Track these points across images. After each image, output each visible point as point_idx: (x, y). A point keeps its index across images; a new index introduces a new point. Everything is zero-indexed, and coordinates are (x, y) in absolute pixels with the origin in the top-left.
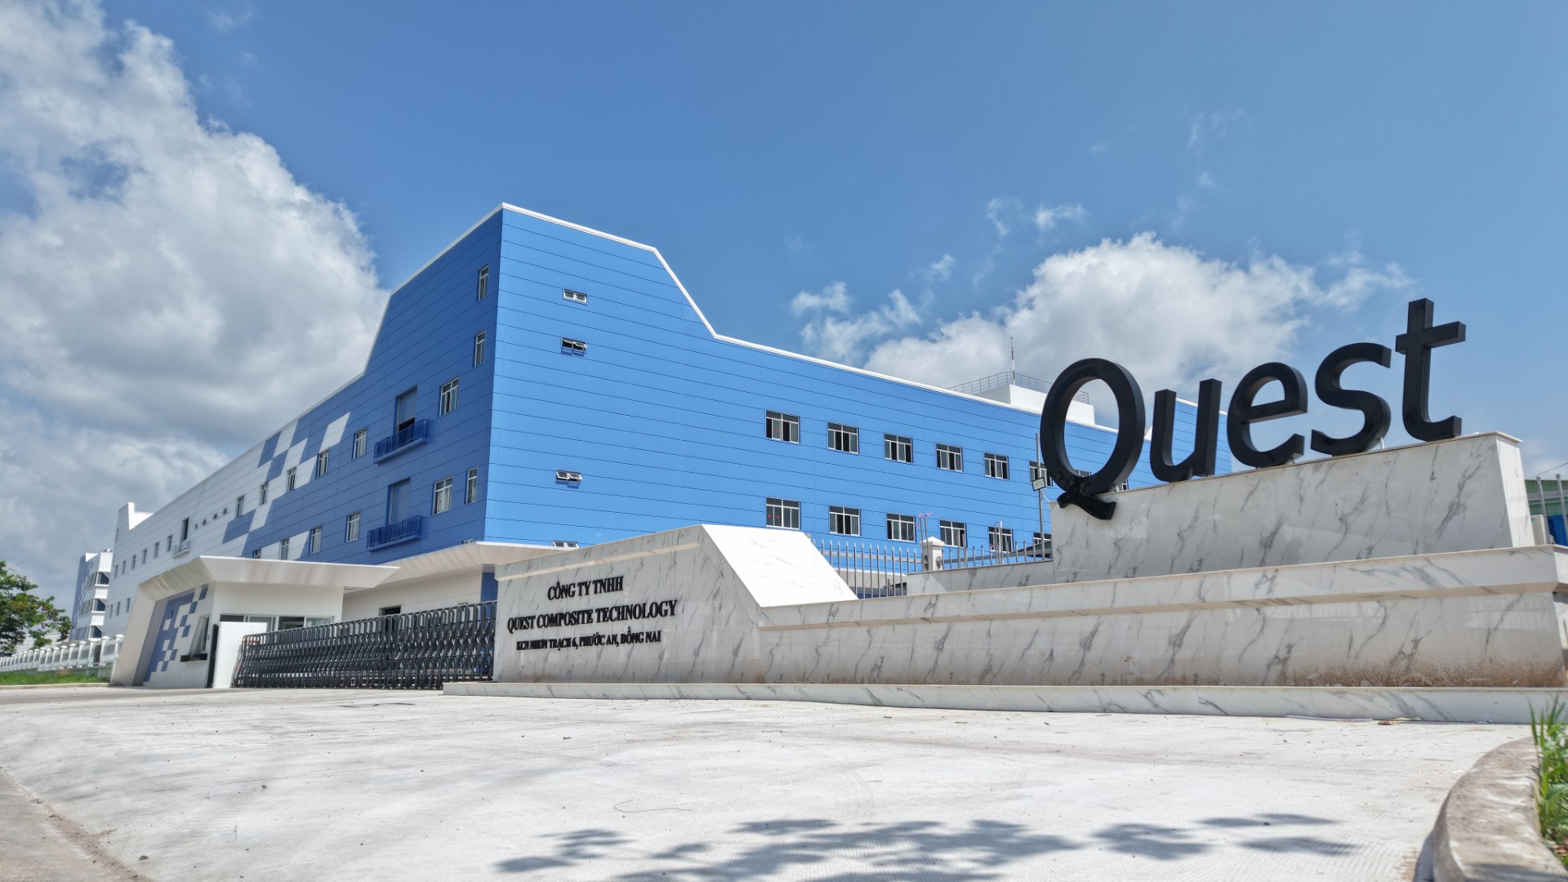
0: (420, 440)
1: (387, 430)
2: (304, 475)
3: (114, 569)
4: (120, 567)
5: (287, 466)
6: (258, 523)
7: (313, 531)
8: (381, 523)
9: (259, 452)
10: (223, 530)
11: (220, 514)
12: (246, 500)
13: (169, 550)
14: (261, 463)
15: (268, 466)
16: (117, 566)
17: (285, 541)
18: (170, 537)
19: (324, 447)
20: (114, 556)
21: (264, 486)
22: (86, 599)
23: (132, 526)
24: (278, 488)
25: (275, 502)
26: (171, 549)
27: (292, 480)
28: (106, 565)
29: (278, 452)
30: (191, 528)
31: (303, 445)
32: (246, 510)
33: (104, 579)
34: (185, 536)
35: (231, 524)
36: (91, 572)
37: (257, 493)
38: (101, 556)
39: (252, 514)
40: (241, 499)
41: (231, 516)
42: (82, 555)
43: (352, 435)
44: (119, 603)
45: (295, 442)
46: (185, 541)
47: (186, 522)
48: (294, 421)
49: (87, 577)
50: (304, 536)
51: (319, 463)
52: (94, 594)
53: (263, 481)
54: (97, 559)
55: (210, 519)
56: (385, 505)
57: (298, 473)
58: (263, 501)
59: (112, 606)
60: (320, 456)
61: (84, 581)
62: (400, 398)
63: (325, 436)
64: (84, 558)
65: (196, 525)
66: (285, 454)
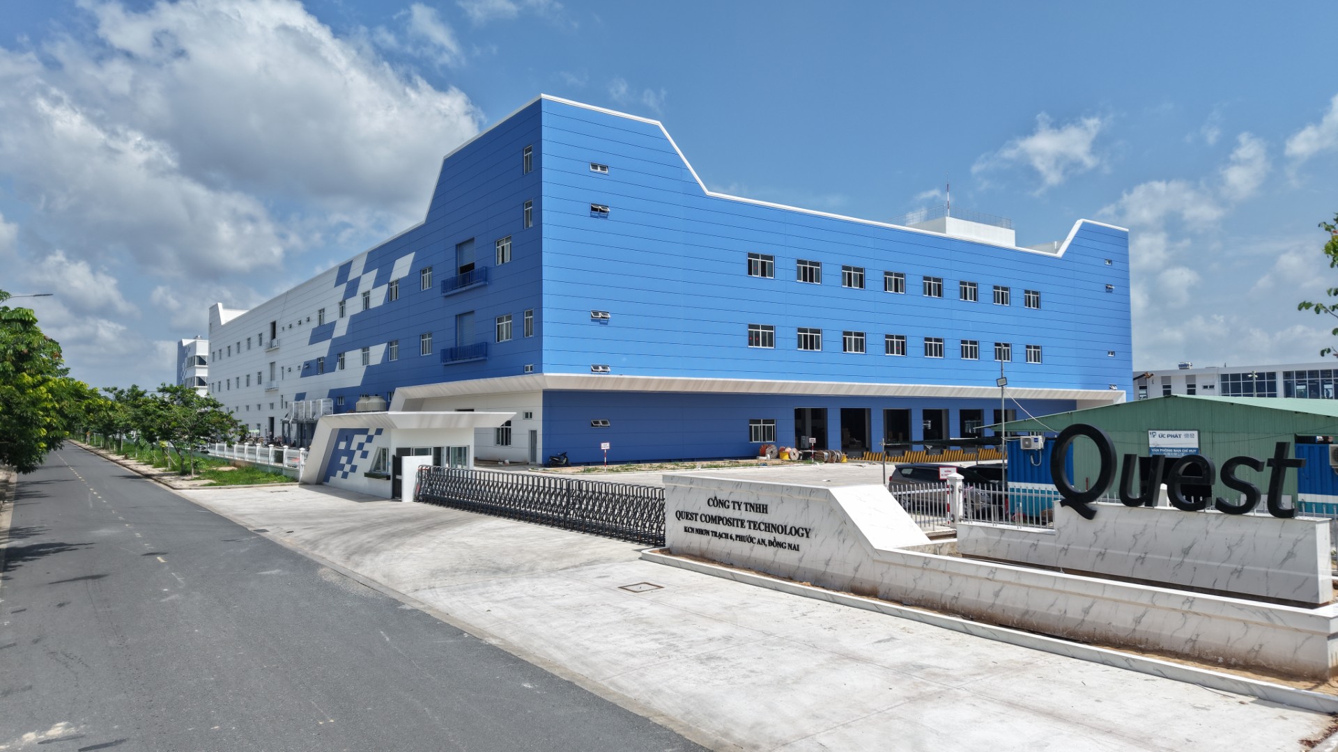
0: (482, 283)
1: (451, 272)
2: (378, 297)
3: (212, 354)
4: (217, 354)
5: (362, 289)
6: (341, 330)
7: (390, 344)
8: (451, 344)
9: (335, 275)
10: (309, 334)
11: (304, 320)
12: (327, 312)
13: (261, 344)
14: (338, 284)
15: (343, 287)
16: (214, 353)
17: (365, 349)
18: (260, 335)
19: (394, 277)
20: (210, 344)
21: (342, 304)
22: (188, 376)
23: (223, 322)
24: (355, 306)
25: (353, 317)
26: (263, 344)
27: (367, 301)
28: (203, 349)
29: (351, 277)
30: (278, 330)
31: (374, 273)
32: (327, 320)
33: (202, 361)
34: (274, 336)
35: (314, 330)
36: (190, 355)
37: (337, 309)
38: (197, 343)
39: (333, 325)
40: (322, 311)
41: (315, 324)
42: (180, 340)
43: (418, 270)
44: (220, 382)
45: (366, 270)
46: (275, 341)
47: (274, 325)
48: (362, 255)
49: (186, 359)
50: (383, 347)
51: (390, 291)
52: (195, 374)
53: (340, 298)
54: (194, 345)
55: (295, 324)
56: (454, 330)
57: (372, 296)
58: (342, 315)
59: (213, 384)
60: (391, 284)
61: (184, 362)
62: (459, 246)
63: (394, 269)
64: (180, 343)
65: (283, 328)
66: (358, 279)
